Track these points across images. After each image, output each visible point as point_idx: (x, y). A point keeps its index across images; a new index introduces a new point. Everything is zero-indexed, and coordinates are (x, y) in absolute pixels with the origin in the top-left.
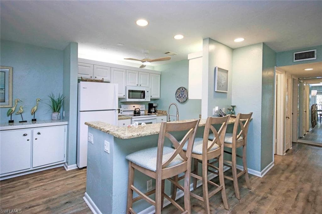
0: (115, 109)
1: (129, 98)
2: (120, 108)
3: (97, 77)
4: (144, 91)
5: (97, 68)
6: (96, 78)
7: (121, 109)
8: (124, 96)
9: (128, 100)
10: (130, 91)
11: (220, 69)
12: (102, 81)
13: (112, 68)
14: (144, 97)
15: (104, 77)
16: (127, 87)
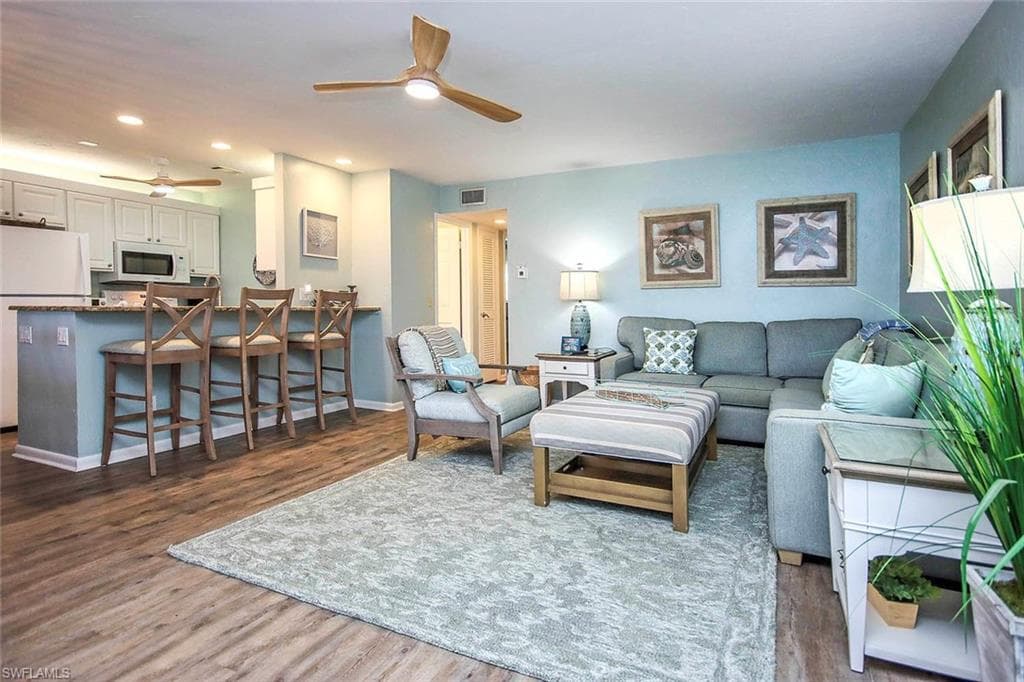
0: (82, 293)
1: (124, 271)
2: (100, 297)
3: (24, 213)
4: (171, 257)
5: (25, 190)
6: (21, 215)
7: (101, 300)
8: (110, 266)
9: (122, 277)
10: (125, 254)
11: (310, 213)
12: (41, 225)
13: (67, 191)
14: (170, 272)
15: (46, 213)
16: (119, 244)
